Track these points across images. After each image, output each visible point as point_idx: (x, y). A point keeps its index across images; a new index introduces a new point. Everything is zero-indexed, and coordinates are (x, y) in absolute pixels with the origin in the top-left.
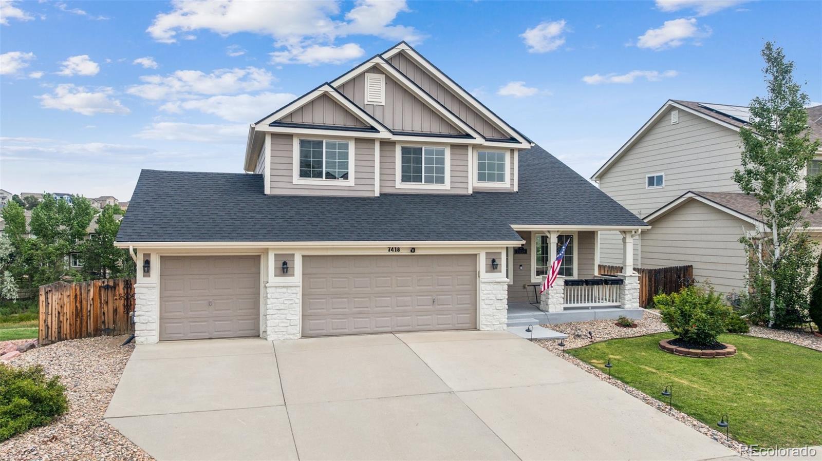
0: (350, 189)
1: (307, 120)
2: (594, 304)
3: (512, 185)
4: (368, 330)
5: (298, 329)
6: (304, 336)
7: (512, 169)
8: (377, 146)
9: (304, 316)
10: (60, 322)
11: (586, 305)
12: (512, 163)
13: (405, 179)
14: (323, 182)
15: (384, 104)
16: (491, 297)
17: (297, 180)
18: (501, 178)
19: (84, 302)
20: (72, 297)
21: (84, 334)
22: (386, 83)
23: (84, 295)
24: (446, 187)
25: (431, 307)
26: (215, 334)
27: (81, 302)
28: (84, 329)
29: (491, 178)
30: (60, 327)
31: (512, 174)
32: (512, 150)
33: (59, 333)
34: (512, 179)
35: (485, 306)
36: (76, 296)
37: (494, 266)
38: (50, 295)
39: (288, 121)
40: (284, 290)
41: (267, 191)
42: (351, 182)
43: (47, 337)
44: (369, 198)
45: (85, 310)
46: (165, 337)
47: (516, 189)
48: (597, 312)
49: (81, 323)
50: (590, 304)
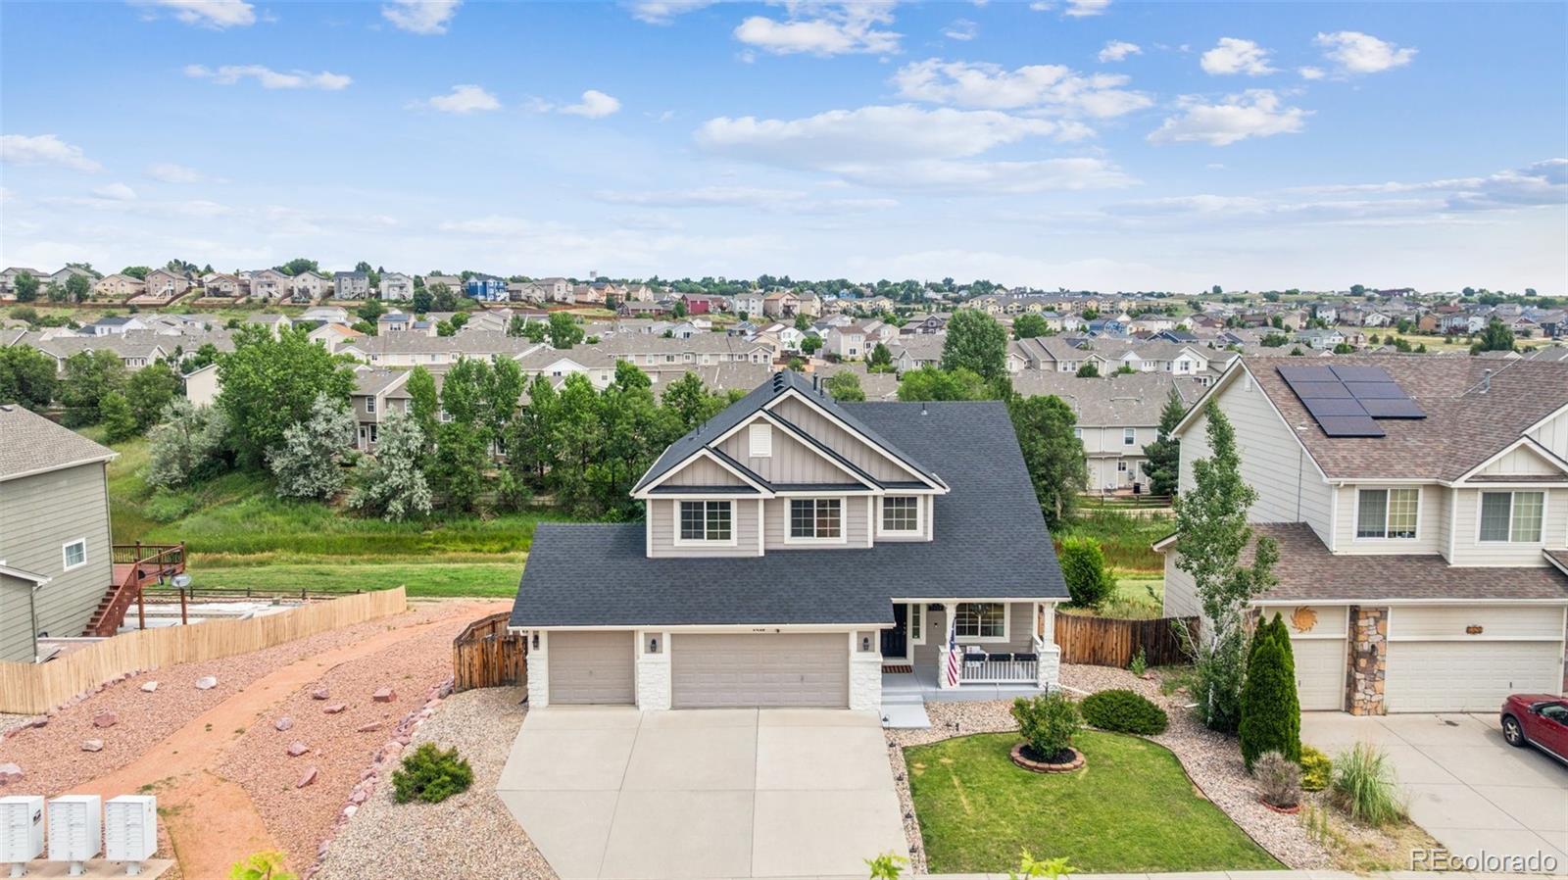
0: (732, 549)
1: (688, 481)
2: (1002, 681)
3: (926, 533)
4: (735, 704)
5: (667, 702)
6: (674, 707)
7: (926, 515)
8: (761, 505)
9: (674, 690)
10: (471, 672)
11: (993, 681)
12: (926, 509)
13: (795, 533)
14: (705, 543)
15: (770, 455)
16: (864, 676)
17: (678, 542)
18: (912, 526)
19: (490, 656)
20: (480, 651)
21: (491, 684)
22: (773, 433)
23: (490, 649)
24: (841, 541)
25: (799, 684)
26: (597, 701)
27: (487, 656)
28: (491, 680)
29: (900, 526)
30: (471, 677)
31: (926, 521)
32: (926, 496)
33: (471, 682)
34: (926, 527)
35: (855, 685)
36: (483, 650)
37: (865, 645)
38: (462, 648)
39: (669, 484)
40: (653, 666)
41: (649, 554)
42: (733, 542)
43: (461, 685)
44: (752, 558)
45: (490, 663)
46: (554, 702)
47: (930, 538)
48: (1002, 692)
49: (488, 674)
50: (998, 681)
